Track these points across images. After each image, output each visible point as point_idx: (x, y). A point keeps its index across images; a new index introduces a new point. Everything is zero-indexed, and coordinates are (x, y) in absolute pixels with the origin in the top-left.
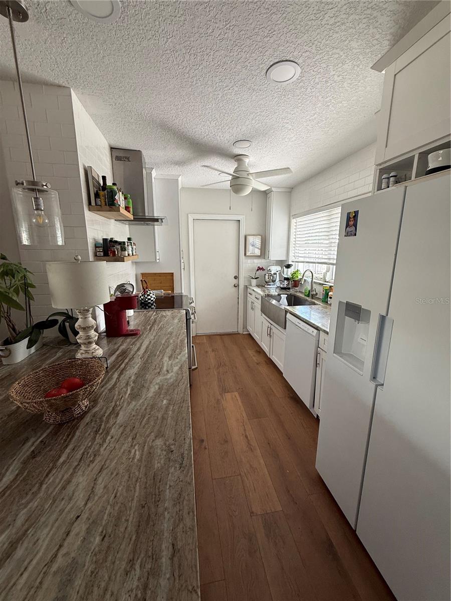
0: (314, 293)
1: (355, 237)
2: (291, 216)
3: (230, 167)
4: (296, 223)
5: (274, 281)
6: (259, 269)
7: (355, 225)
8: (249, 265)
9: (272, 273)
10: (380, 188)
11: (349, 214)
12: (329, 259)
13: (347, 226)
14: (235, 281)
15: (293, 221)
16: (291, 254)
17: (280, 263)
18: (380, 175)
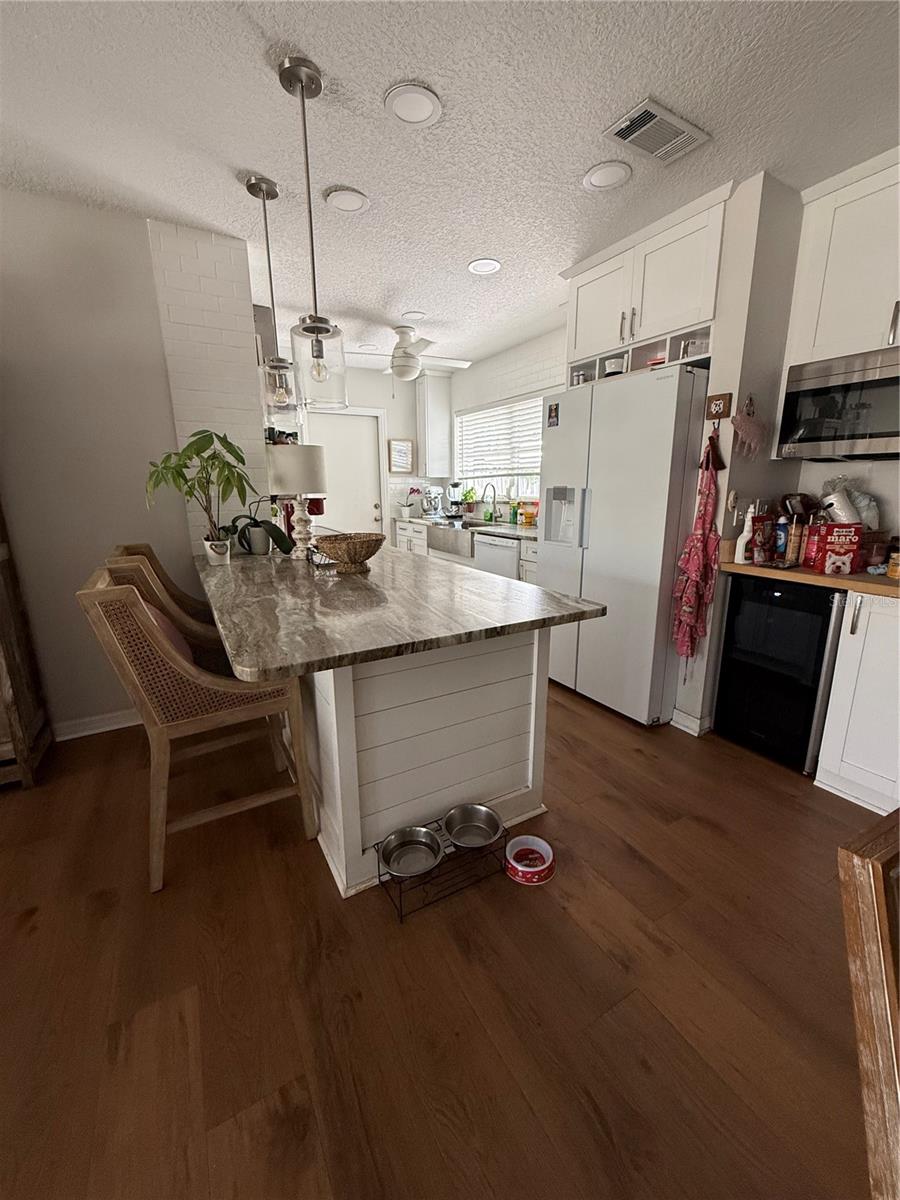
0: (499, 514)
1: (556, 427)
2: (452, 413)
3: (388, 340)
4: (461, 423)
5: (436, 509)
6: (413, 491)
7: (557, 416)
8: (396, 485)
9: (433, 496)
10: (572, 385)
11: (550, 406)
12: (513, 469)
13: (550, 417)
14: (376, 513)
15: (457, 420)
16: (457, 469)
17: (441, 482)
18: (572, 374)
